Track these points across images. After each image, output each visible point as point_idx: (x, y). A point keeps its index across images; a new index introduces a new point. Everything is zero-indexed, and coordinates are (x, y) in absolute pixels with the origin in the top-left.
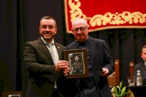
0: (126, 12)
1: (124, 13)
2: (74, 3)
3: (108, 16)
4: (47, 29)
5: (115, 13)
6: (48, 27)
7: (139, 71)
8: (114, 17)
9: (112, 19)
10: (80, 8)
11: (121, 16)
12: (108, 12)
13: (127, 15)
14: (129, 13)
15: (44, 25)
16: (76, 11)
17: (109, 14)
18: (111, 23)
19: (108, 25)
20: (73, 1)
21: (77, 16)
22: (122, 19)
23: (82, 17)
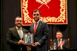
0: (49, 17)
1: (48, 17)
2: (26, 12)
4: (19, 22)
5: (44, 17)
6: (19, 21)
7: (55, 43)
8: (43, 19)
10: (28, 14)
11: (46, 19)
13: (49, 18)
14: (50, 17)
16: (26, 16)
17: (41, 17)
20: (25, 11)
21: (27, 18)
22: (47, 20)
23: (29, 19)
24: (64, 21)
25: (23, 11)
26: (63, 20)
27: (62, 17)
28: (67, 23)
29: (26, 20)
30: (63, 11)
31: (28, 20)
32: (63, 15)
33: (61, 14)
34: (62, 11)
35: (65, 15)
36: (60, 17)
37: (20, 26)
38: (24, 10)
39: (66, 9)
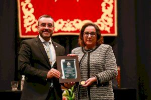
0: (77, 20)
1: (75, 21)
2: (27, 9)
3: (60, 23)
4: (47, 28)
5: (66, 20)
8: (65, 24)
9: (64, 26)
11: (72, 24)
12: (60, 19)
13: (78, 22)
14: (80, 21)
15: (43, 23)
16: (29, 16)
17: (61, 21)
18: (62, 30)
19: (60, 31)
20: (27, 7)
21: (30, 22)
22: (73, 26)
23: (35, 23)
24: (110, 30)
25: (21, 7)
26: (108, 26)
27: (106, 21)
28: (116, 34)
29: (28, 26)
30: (108, 7)
31: (32, 25)
32: (107, 16)
33: (103, 13)
34: (106, 8)
35: (112, 16)
36: (101, 21)
37: (49, 35)
38: (24, 5)
39: (113, 4)
